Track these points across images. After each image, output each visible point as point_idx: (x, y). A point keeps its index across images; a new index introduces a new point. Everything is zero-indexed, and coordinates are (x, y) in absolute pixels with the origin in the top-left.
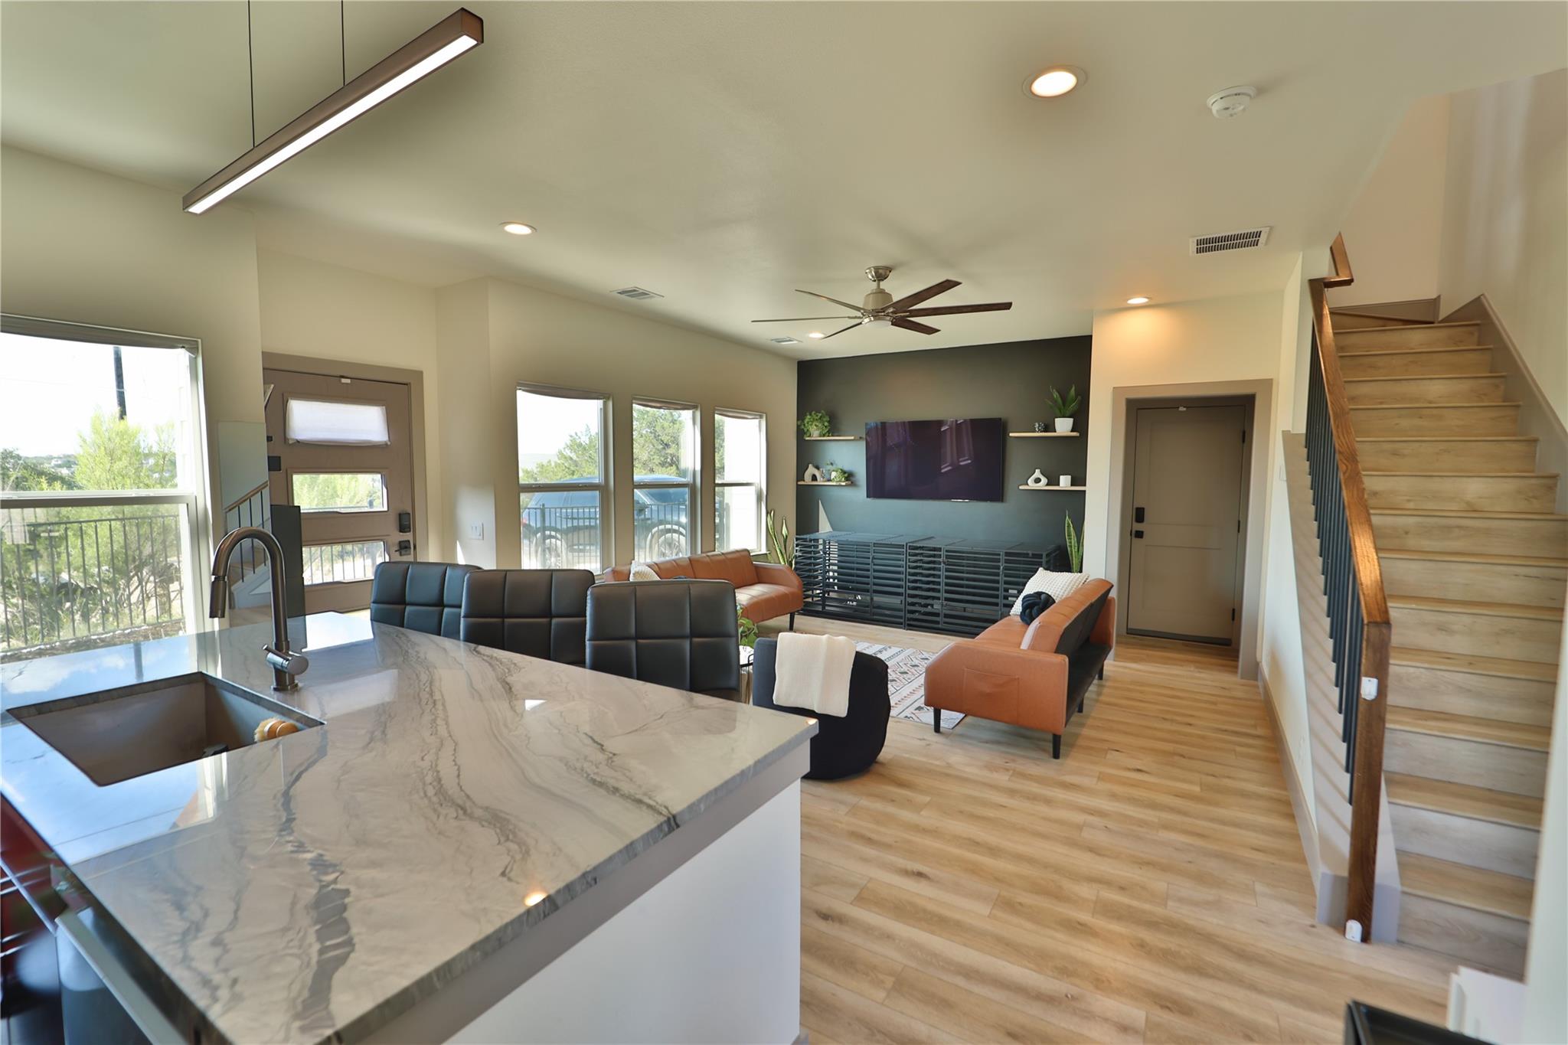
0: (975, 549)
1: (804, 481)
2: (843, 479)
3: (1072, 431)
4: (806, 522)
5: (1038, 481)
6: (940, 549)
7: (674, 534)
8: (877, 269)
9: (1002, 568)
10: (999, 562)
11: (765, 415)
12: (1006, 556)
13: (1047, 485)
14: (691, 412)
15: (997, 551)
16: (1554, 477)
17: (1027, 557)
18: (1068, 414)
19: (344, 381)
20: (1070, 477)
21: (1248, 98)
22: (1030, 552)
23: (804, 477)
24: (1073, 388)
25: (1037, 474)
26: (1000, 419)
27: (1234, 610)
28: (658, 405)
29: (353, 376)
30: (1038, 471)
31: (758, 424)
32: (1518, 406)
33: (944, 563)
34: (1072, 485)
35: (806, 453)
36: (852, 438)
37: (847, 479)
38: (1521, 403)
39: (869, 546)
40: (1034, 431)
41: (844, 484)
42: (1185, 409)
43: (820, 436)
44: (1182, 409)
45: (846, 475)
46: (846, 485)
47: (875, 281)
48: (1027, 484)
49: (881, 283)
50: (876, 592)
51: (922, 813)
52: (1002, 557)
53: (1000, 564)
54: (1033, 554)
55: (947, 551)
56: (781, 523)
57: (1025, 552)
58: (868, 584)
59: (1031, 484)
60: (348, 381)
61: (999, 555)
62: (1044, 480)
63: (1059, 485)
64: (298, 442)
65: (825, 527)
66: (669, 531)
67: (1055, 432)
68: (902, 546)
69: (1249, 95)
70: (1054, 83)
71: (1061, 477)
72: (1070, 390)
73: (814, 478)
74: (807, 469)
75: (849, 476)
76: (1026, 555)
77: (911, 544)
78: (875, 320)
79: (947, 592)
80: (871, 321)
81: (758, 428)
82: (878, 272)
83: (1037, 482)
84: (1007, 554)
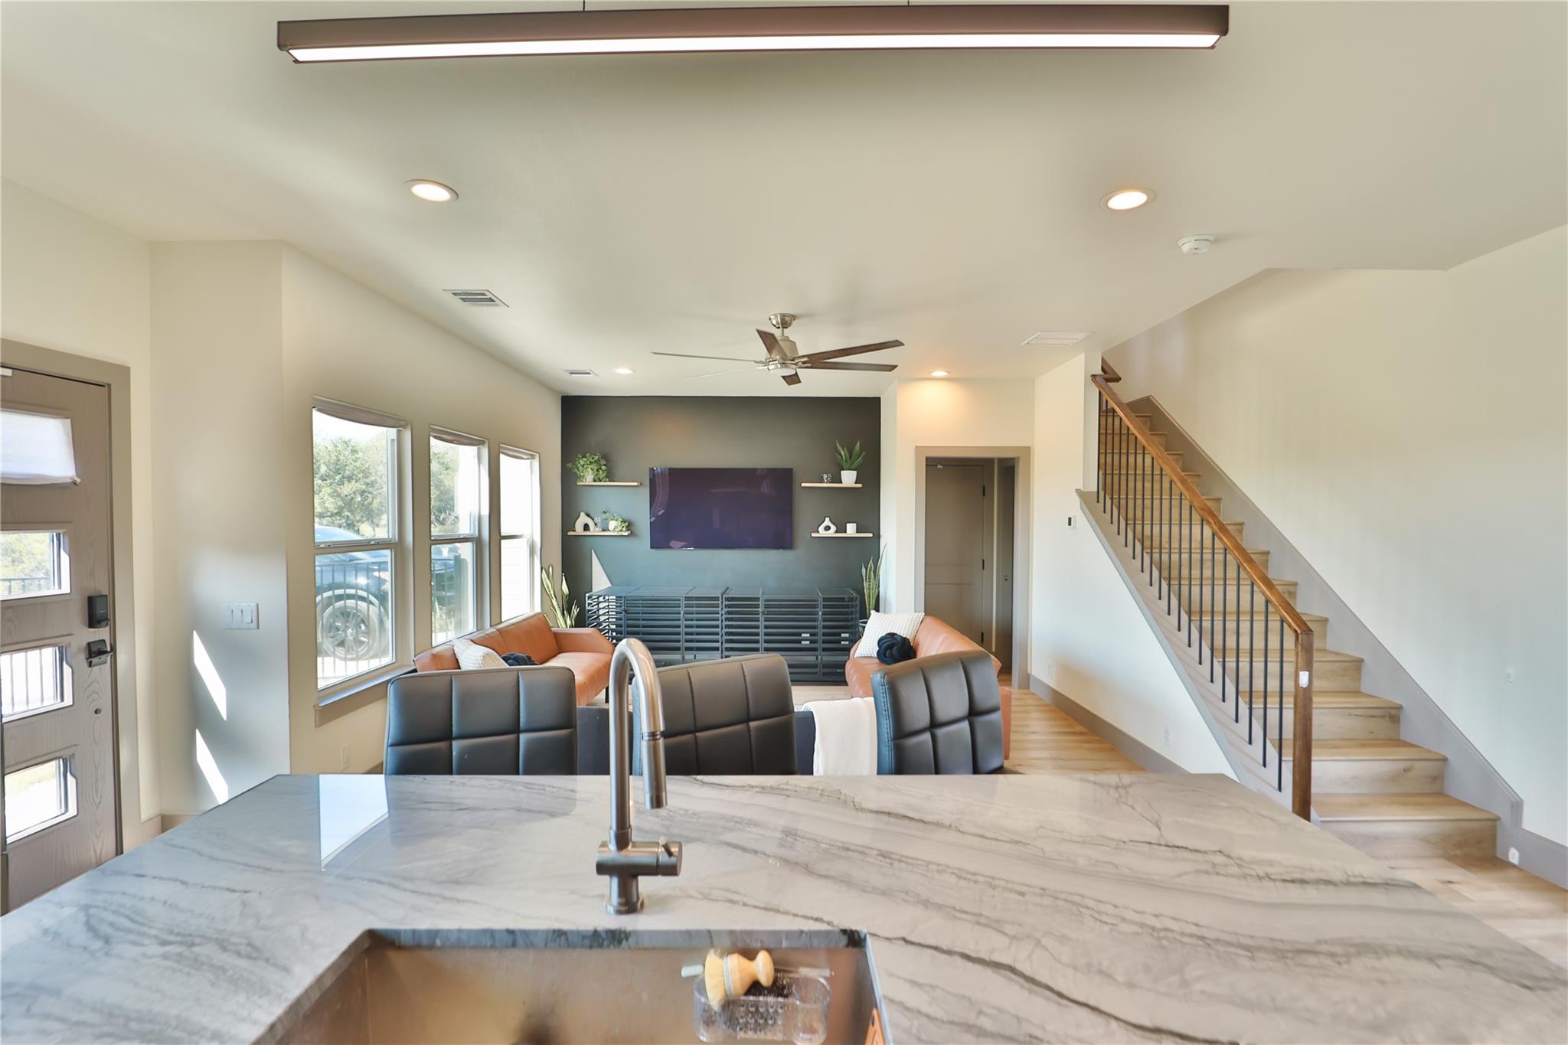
0: (791, 597)
1: (574, 531)
2: (624, 529)
3: (856, 483)
4: (575, 577)
5: (828, 528)
6: (757, 599)
7: (359, 602)
8: (783, 316)
9: (820, 613)
11: (538, 455)
12: (823, 601)
13: (836, 532)
14: (475, 448)
15: (814, 597)
16: (1242, 524)
17: (844, 601)
18: (854, 466)
20: (855, 525)
21: (1209, 243)
22: (846, 596)
23: (574, 527)
24: (858, 444)
25: (827, 522)
26: (791, 469)
27: (982, 634)
28: (450, 438)
30: (827, 519)
31: (529, 465)
32: (1199, 475)
33: (763, 613)
34: (857, 532)
35: (574, 500)
36: (636, 484)
37: (628, 528)
38: (1200, 473)
39: (679, 600)
40: (823, 482)
41: (626, 534)
42: (941, 467)
43: (595, 481)
44: (940, 466)
45: (626, 525)
46: (629, 535)
47: (779, 328)
48: (818, 532)
49: (785, 330)
50: (687, 649)
52: (820, 603)
54: (849, 598)
55: (763, 600)
57: (842, 596)
58: (679, 641)
59: (822, 532)
60: (9, 373)
62: (833, 528)
63: (846, 532)
65: (600, 581)
66: (340, 598)
67: (841, 482)
69: (1210, 241)
70: (1127, 200)
71: (848, 525)
72: (856, 444)
73: (586, 527)
74: (579, 517)
75: (629, 526)
78: (781, 368)
79: (766, 642)
80: (777, 368)
82: (784, 319)
83: (827, 530)
84: (824, 599)
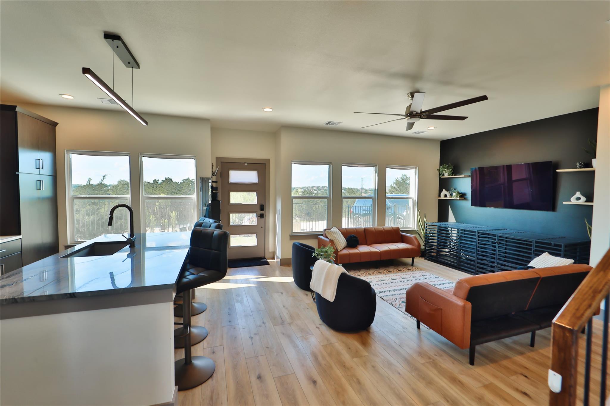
0: (517, 237)
1: (441, 197)
4: (443, 216)
5: (578, 199)
6: (496, 235)
7: (399, 219)
9: (533, 250)
10: (532, 246)
11: (417, 167)
12: (536, 243)
13: (586, 201)
14: (374, 168)
15: (530, 240)
17: (550, 246)
19: (245, 164)
22: (553, 243)
25: (578, 194)
26: (551, 162)
28: (355, 166)
29: (248, 162)
31: (414, 171)
35: (444, 184)
36: (466, 176)
37: (461, 197)
40: (577, 168)
41: (459, 199)
43: (449, 176)
45: (461, 195)
46: (461, 200)
48: (571, 201)
51: (355, 359)
52: (534, 244)
53: (532, 248)
54: (554, 244)
55: (499, 237)
56: (424, 217)
59: (573, 201)
60: (247, 164)
61: (531, 242)
62: (583, 199)
64: (231, 183)
65: (452, 218)
68: (474, 232)
73: (446, 196)
74: (443, 191)
75: (463, 196)
76: (550, 244)
77: (479, 231)
79: (499, 260)
81: (414, 173)
84: (536, 242)
